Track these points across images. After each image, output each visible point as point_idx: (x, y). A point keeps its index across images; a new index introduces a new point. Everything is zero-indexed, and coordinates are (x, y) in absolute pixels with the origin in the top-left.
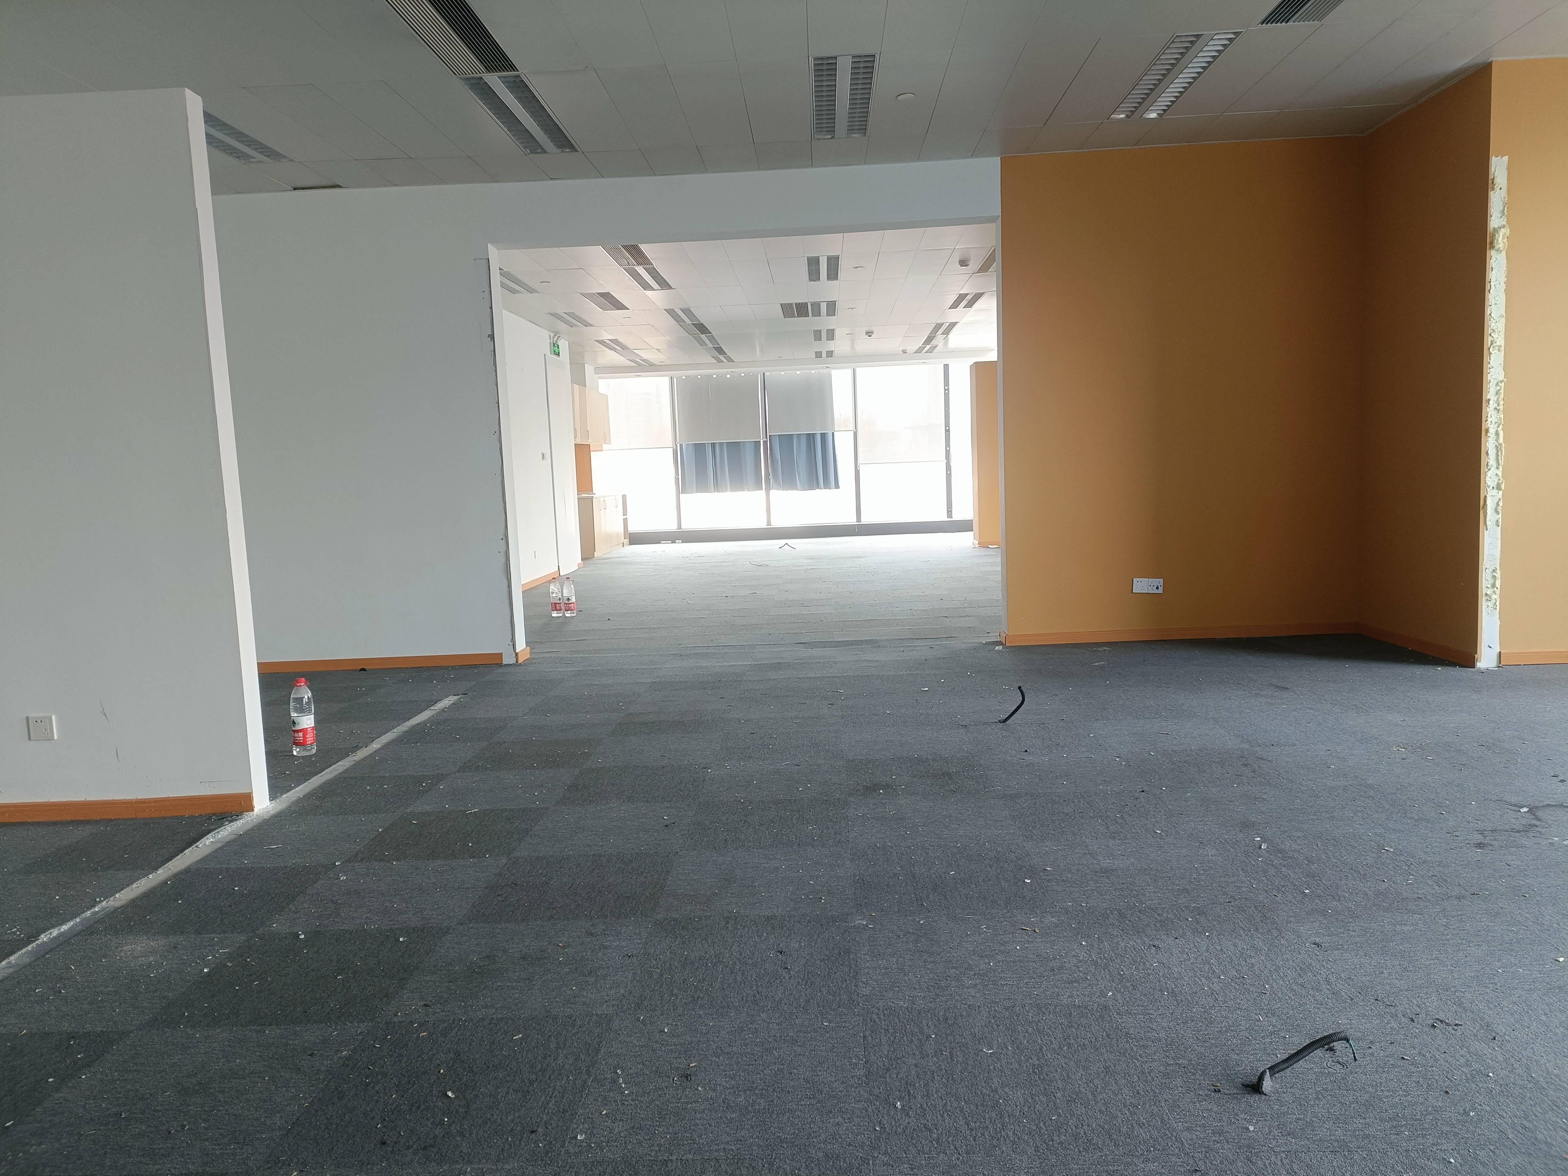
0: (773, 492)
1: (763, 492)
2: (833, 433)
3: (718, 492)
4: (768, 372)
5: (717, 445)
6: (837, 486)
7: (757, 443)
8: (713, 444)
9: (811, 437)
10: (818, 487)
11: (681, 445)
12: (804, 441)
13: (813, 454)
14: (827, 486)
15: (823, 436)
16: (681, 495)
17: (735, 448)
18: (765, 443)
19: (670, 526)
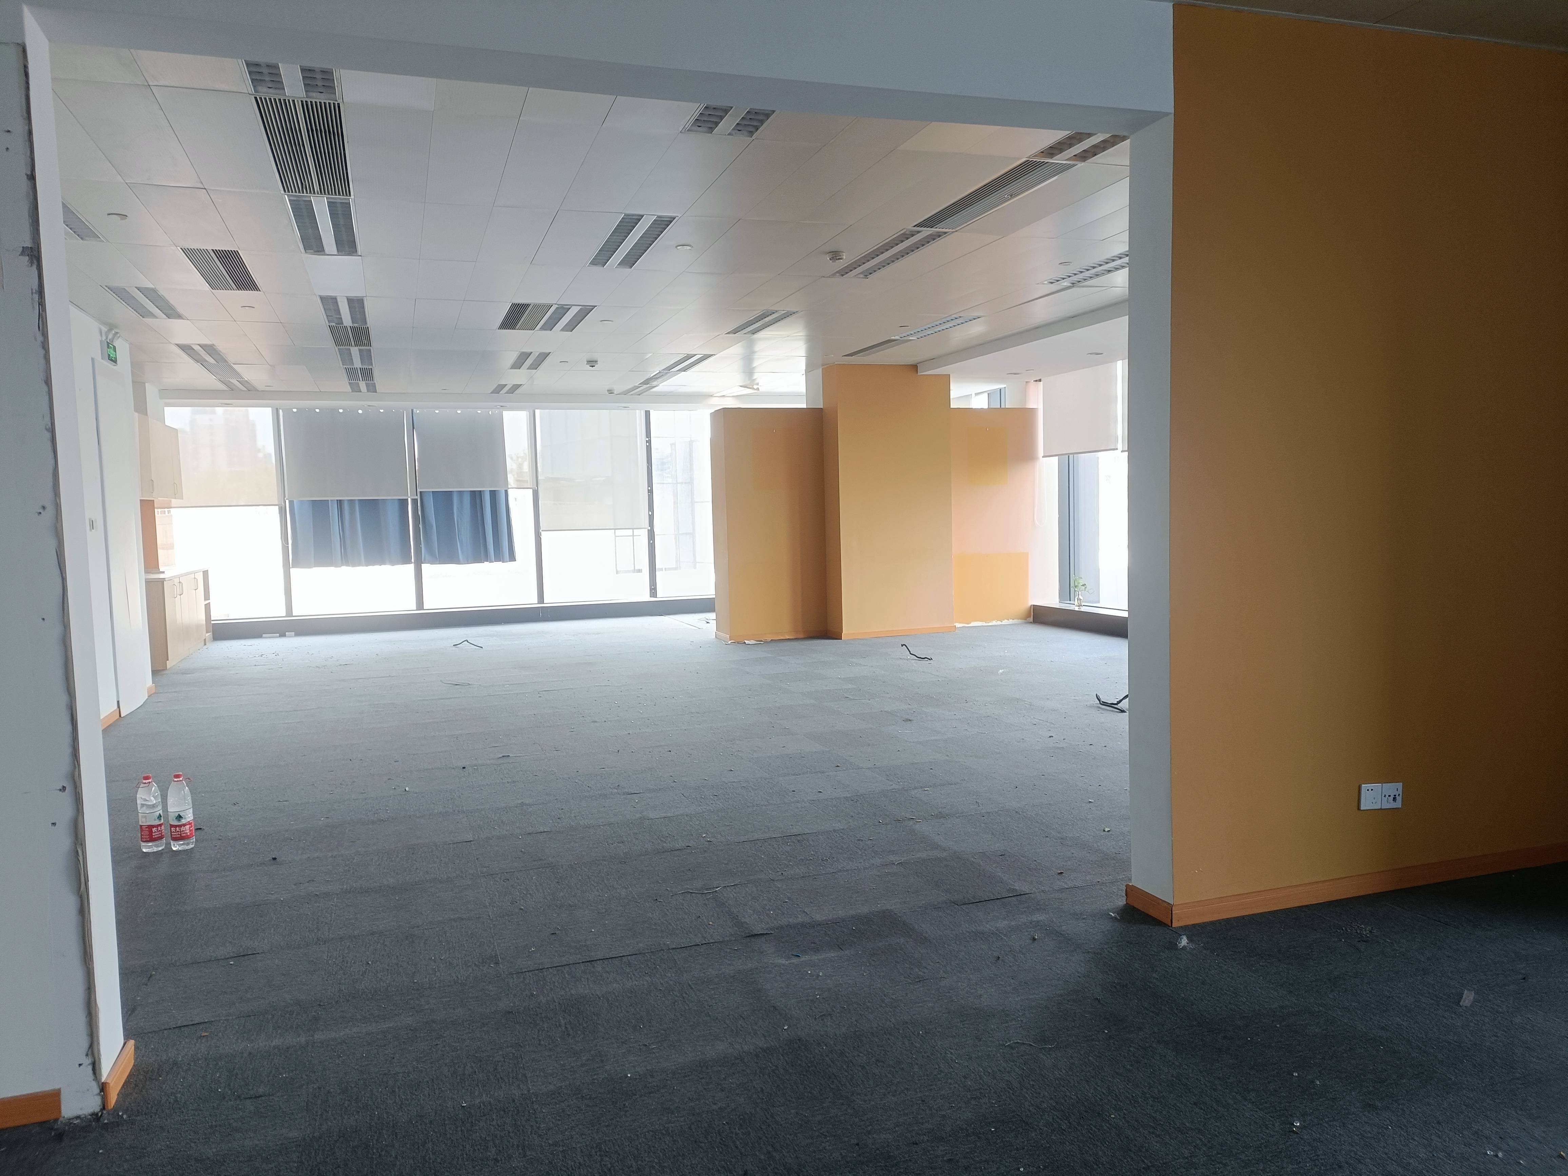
0: (425, 567)
1: (410, 568)
2: (506, 492)
3: (348, 565)
4: (417, 408)
5: (346, 501)
6: (512, 558)
7: (403, 503)
8: (340, 502)
9: (476, 496)
10: (486, 558)
11: (291, 503)
12: (467, 500)
13: (479, 518)
14: (499, 557)
15: (493, 494)
16: (291, 570)
17: (371, 507)
18: (415, 501)
19: (276, 611)
